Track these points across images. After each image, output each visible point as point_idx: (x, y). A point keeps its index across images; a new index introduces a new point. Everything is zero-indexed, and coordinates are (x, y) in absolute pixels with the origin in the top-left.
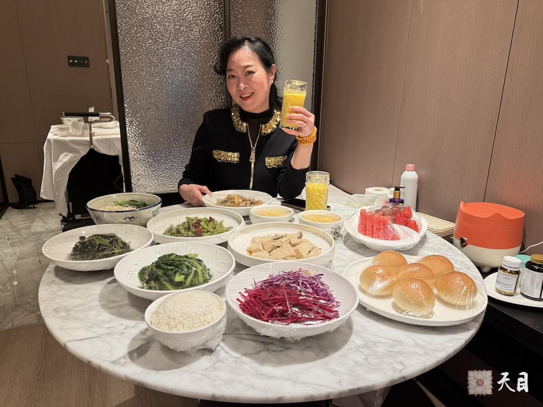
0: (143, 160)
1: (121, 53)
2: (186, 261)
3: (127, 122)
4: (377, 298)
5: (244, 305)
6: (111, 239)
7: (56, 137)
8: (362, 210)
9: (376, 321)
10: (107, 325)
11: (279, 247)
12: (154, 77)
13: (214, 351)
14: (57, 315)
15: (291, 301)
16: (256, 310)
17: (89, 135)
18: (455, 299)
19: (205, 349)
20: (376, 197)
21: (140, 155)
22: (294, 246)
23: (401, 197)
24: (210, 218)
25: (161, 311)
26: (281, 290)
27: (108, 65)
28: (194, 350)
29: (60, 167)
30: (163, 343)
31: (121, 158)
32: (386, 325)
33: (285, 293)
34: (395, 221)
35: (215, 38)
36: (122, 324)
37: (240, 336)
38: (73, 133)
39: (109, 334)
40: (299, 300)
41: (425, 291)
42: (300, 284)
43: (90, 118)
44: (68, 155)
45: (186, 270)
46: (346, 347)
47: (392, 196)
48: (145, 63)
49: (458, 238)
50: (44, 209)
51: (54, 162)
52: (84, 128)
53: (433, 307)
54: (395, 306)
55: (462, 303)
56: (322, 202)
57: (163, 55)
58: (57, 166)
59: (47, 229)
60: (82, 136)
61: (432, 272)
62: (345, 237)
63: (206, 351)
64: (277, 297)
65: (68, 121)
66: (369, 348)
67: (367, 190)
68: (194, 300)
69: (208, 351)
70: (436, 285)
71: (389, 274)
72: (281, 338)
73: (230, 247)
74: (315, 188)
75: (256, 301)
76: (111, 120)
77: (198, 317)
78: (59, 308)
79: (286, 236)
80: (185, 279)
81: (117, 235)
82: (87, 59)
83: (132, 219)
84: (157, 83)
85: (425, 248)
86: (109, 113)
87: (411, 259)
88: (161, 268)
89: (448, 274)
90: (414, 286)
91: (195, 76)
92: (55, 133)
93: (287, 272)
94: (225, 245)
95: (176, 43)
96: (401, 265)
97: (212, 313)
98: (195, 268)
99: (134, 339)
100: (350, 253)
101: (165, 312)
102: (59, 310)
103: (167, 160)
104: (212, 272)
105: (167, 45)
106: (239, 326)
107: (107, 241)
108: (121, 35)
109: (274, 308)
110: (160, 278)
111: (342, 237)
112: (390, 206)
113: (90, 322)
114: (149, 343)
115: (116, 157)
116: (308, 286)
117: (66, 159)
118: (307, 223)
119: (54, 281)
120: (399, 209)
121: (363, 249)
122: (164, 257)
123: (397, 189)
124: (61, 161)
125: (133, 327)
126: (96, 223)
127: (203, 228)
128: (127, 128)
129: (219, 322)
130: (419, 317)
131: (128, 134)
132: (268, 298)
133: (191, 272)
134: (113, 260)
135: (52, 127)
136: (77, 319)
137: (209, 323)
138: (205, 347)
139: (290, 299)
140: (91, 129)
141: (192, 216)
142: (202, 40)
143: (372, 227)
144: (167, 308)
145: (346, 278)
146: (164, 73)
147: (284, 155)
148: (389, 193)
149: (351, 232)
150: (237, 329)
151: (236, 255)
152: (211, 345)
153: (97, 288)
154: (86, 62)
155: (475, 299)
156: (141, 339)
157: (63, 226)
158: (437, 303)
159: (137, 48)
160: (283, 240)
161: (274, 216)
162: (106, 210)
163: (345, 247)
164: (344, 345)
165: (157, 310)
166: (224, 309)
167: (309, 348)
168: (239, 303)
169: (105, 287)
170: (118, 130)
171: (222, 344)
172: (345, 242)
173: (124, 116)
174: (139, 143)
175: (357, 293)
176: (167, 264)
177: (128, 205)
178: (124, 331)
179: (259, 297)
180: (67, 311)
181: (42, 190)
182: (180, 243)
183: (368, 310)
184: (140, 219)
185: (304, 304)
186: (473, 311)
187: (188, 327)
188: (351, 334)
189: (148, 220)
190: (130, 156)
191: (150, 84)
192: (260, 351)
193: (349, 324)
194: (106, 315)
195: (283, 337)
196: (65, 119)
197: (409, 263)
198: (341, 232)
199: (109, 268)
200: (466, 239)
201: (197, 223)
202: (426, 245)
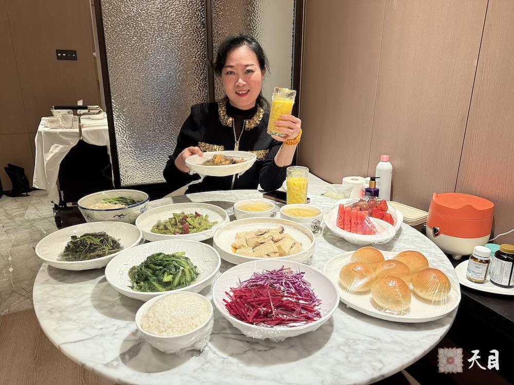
0: (130, 152)
1: (107, 51)
2: (174, 260)
3: (115, 116)
4: (357, 295)
5: (230, 305)
6: (102, 238)
7: (46, 129)
8: (340, 205)
9: (356, 317)
10: (99, 326)
11: (262, 243)
12: (140, 73)
13: (202, 351)
14: (52, 316)
15: (276, 302)
16: (241, 311)
17: (78, 127)
18: (430, 296)
19: (193, 350)
20: (353, 187)
21: (127, 147)
22: (276, 242)
23: (376, 187)
24: (196, 213)
25: (151, 315)
26: (265, 291)
27: (95, 58)
28: (184, 351)
29: (52, 157)
30: (154, 346)
31: (109, 148)
32: (365, 321)
33: (269, 294)
34: (371, 215)
35: (198, 35)
36: (114, 325)
37: (226, 336)
38: (63, 125)
39: (102, 335)
40: (282, 301)
41: (402, 289)
42: (283, 284)
43: (79, 111)
44: (58, 146)
45: (173, 270)
46: (328, 345)
47: (367, 186)
48: (131, 59)
49: (430, 227)
50: (36, 196)
51: (45, 153)
52: (74, 120)
53: (409, 304)
54: (374, 303)
55: (437, 299)
56: (302, 196)
57: (148, 52)
58: (48, 157)
59: (40, 216)
60: (72, 128)
61: (408, 269)
62: (324, 230)
63: (195, 352)
64: (262, 298)
65: (58, 114)
66: (349, 346)
67: (345, 179)
68: (182, 303)
69: (196, 351)
70: (412, 280)
71: (368, 271)
72: (266, 339)
73: (215, 244)
74: (295, 183)
75: (242, 302)
76: (99, 113)
77: (187, 320)
78: (53, 308)
79: (269, 232)
80: (174, 278)
81: (107, 234)
82: (75, 52)
83: (121, 217)
84: (142, 79)
85: (400, 241)
86: (97, 106)
87: (388, 255)
88: (149, 268)
89: (423, 271)
90: (392, 284)
91: (179, 71)
92: (46, 126)
93: (271, 270)
94: (210, 241)
95: (160, 40)
96: (379, 262)
97: (199, 315)
98: (183, 268)
99: (126, 340)
100: (329, 247)
101: (155, 317)
102: (54, 310)
103: (153, 152)
104: (198, 270)
105: (152, 42)
106: (225, 325)
107: (97, 241)
108: (107, 33)
109: (260, 309)
110: (149, 278)
111: (321, 230)
112: (367, 199)
113: (83, 324)
114: (139, 344)
115: (105, 148)
116: (291, 285)
117: (57, 150)
118: (288, 218)
119: (48, 280)
120: (376, 202)
121: (342, 243)
122: (153, 256)
123: (373, 179)
124: (52, 152)
125: (124, 327)
126: (87, 221)
127: (190, 225)
128: (115, 122)
129: (207, 325)
130: (397, 315)
131: (116, 128)
132: (253, 300)
133: (179, 272)
134: (103, 260)
135: (43, 118)
136: (70, 320)
137: (196, 326)
138: (193, 348)
139: (274, 300)
140: (80, 121)
141: (178, 212)
142: (185, 36)
143: (350, 221)
144: (157, 312)
145: (327, 276)
146: (149, 69)
147: (266, 149)
148: (365, 183)
149: (330, 227)
150: (224, 329)
151: (222, 252)
152: (199, 346)
153: (89, 287)
154: (74, 55)
155: (449, 294)
156: (133, 340)
157: (55, 214)
158: (413, 299)
159: (122, 46)
160: (266, 236)
161: (257, 210)
162: (97, 208)
163: (324, 241)
164: (326, 343)
165: (147, 314)
166: (211, 311)
167: (292, 347)
168: (226, 303)
169: (96, 286)
170: (106, 121)
171: (210, 344)
172: (324, 235)
173: (112, 111)
174: (126, 137)
175: (337, 290)
176: (155, 264)
177: (117, 202)
178: (116, 332)
179: (244, 297)
180: (61, 312)
181: (34, 180)
182: (167, 241)
183: (348, 306)
184: (129, 216)
185: (287, 305)
186: (447, 306)
187: (177, 331)
188: (332, 331)
189: (137, 216)
190: (118, 148)
191: (136, 80)
192: (245, 351)
193: (330, 323)
194: (98, 316)
195: (269, 338)
196: (55, 112)
197: (386, 259)
198: (321, 225)
199: (100, 267)
200: (438, 229)
201: (183, 219)
202: (401, 237)
